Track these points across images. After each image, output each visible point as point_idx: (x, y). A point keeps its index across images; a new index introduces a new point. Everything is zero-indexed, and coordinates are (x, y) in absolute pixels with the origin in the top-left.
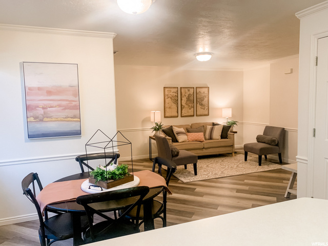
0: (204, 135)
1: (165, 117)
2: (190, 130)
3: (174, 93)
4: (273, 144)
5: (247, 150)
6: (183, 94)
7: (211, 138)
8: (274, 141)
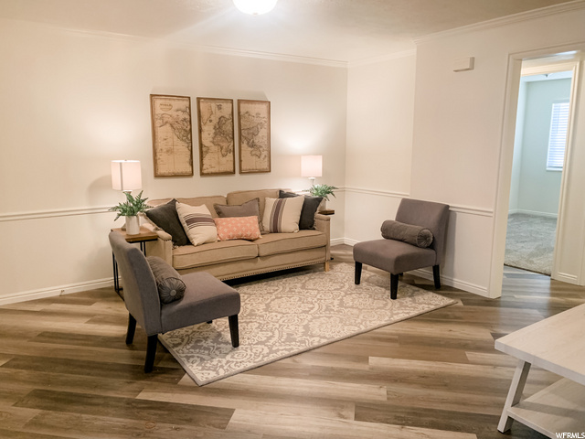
0: (260, 222)
1: (157, 176)
2: (224, 209)
3: (180, 113)
4: (423, 244)
5: (361, 259)
6: (205, 116)
7: (275, 230)
8: (425, 237)
